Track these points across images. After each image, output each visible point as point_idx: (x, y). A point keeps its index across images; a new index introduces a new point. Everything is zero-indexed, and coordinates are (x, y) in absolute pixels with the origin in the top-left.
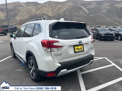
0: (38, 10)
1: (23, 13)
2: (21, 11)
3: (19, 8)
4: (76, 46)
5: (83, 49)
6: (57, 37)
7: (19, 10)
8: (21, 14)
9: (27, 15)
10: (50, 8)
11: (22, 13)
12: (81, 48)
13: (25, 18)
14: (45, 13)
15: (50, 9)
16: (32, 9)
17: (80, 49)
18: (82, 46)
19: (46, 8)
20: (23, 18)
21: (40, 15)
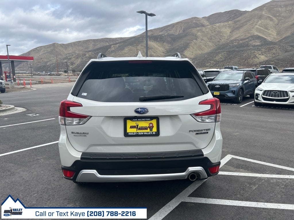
0: (238, 28)
1: (202, 40)
2: (196, 38)
3: (194, 31)
4: (132, 118)
5: (155, 130)
6: (85, 94)
7: (193, 35)
8: (196, 44)
9: (210, 44)
10: (271, 20)
11: (199, 40)
12: (151, 128)
13: (203, 52)
14: (256, 33)
15: (271, 23)
16: (223, 30)
17: (146, 128)
18: (154, 122)
19: (260, 22)
20: (200, 52)
21: (241, 42)
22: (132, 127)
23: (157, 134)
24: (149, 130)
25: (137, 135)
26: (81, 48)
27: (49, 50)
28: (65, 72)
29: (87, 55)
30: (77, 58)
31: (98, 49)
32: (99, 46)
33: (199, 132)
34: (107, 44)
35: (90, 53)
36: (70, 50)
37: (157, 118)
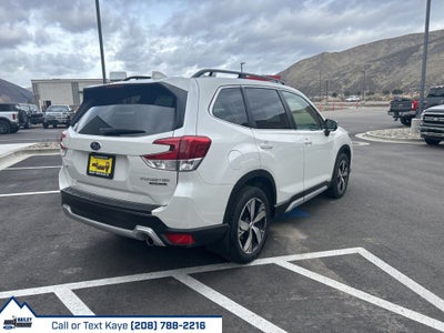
5: (110, 171)
12: (107, 168)
17: (102, 168)
18: (110, 161)
22: (94, 165)
23: (111, 176)
24: (104, 171)
25: (95, 175)
26: (364, 56)
27: (315, 63)
28: (334, 95)
29: (373, 67)
30: (356, 73)
31: (393, 55)
32: (396, 48)
33: (153, 182)
34: (413, 44)
35: (378, 63)
36: (346, 61)
37: (113, 157)
